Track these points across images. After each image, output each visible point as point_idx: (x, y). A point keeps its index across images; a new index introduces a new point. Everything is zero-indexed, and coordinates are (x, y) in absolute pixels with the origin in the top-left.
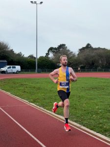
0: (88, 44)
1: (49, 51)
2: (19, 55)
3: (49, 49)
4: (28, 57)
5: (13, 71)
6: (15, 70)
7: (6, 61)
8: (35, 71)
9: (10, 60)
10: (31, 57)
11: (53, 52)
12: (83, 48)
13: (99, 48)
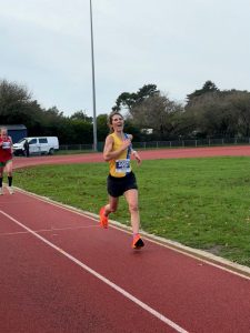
0: (209, 84)
1: (118, 102)
2: (52, 112)
3: (120, 97)
4: (73, 117)
5: (43, 150)
6: (45, 147)
7: (24, 128)
8: (91, 148)
9: (33, 124)
10: (80, 116)
11: (129, 103)
12: (198, 93)
13: (234, 90)
